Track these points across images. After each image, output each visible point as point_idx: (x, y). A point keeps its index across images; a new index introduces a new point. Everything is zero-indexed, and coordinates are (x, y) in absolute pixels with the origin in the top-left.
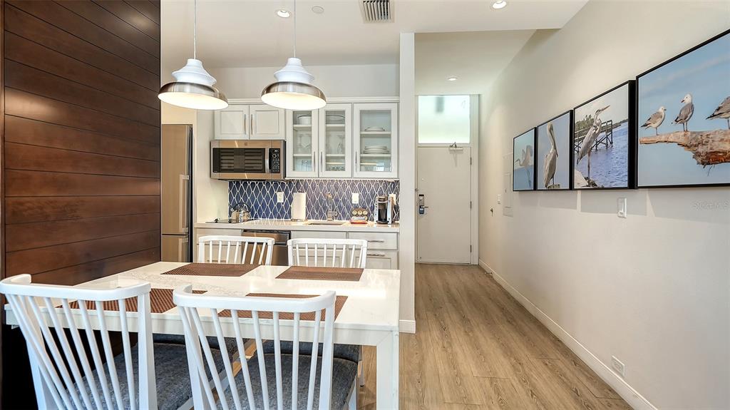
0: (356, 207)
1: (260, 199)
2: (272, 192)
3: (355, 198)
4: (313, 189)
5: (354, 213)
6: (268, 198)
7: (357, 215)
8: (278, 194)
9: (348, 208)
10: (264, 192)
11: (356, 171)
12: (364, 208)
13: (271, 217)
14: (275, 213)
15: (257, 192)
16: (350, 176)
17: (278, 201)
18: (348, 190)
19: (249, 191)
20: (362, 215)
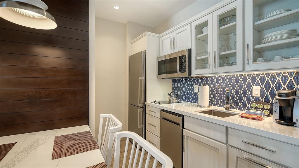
0: (257, 100)
1: (186, 89)
2: (192, 85)
3: (256, 91)
4: (218, 82)
5: (254, 105)
6: (190, 90)
7: (256, 108)
8: (195, 86)
9: (249, 100)
10: (188, 85)
11: (248, 64)
12: (267, 101)
13: (191, 102)
14: (193, 99)
15: (184, 85)
16: (242, 69)
17: (195, 92)
18: (249, 83)
19: (181, 85)
20: (263, 109)
